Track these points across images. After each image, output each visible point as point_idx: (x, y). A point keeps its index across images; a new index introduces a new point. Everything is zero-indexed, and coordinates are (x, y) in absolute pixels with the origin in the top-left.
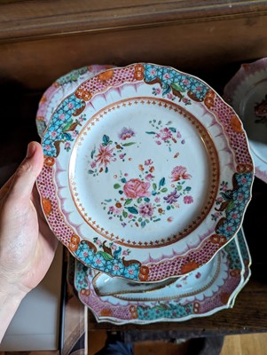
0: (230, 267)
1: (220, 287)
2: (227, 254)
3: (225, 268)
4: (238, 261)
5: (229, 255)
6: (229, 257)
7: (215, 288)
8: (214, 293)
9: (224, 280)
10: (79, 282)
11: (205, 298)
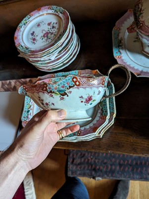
0: (102, 114)
1: (94, 124)
2: (101, 108)
3: (99, 115)
4: (106, 112)
5: (102, 108)
6: (102, 110)
7: (91, 125)
8: (90, 127)
9: (97, 121)
10: (24, 117)
11: (85, 129)
